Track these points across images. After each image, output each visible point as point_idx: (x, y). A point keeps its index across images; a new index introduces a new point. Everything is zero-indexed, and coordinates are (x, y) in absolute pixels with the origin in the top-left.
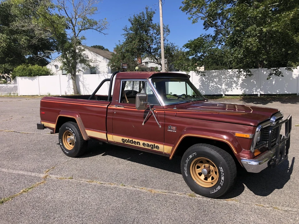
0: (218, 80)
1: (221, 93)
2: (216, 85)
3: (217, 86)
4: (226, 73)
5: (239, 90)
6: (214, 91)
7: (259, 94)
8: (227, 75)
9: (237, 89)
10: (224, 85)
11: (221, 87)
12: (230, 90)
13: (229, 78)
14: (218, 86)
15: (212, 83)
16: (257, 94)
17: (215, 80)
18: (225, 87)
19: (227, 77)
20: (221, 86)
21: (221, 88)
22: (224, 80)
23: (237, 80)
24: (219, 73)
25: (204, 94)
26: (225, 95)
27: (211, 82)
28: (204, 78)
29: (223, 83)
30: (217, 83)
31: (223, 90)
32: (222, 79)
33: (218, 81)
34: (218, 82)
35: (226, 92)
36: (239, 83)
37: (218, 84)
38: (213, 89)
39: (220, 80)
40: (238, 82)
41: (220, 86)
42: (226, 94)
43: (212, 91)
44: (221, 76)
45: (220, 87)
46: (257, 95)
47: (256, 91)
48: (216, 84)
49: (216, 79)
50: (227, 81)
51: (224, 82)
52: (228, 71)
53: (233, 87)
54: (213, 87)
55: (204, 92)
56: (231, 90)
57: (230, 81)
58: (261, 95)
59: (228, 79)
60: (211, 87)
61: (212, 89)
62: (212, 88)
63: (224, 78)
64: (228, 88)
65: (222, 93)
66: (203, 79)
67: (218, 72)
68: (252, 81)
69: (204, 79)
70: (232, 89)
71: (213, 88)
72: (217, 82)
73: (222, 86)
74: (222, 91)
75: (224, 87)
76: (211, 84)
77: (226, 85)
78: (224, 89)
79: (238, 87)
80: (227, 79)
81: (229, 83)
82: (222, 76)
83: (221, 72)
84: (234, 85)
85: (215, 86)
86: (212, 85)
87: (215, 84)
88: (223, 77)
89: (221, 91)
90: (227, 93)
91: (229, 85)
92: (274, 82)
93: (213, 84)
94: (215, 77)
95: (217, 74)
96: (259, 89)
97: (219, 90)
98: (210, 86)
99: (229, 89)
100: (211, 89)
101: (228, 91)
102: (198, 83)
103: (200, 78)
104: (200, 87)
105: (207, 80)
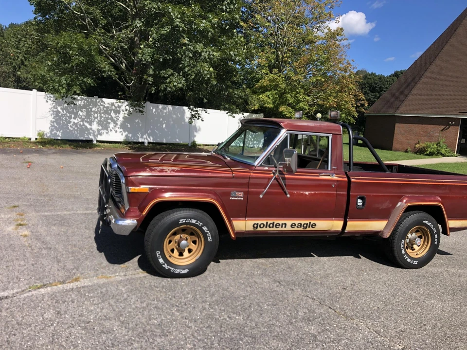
0: (85, 114)
2: (82, 123)
3: (84, 125)
4: (99, 104)
5: (119, 134)
6: (78, 133)
7: (146, 141)
8: (100, 108)
9: (116, 131)
10: (95, 123)
12: (105, 133)
13: (103, 113)
14: (86, 124)
15: (75, 118)
16: (143, 141)
17: (80, 113)
18: (98, 127)
20: (90, 125)
21: (91, 129)
22: (95, 115)
23: (115, 117)
24: (88, 101)
25: (59, 138)
26: (98, 141)
27: (73, 116)
28: (59, 108)
29: (95, 119)
30: (84, 119)
31: (94, 132)
32: (93, 113)
33: (85, 116)
34: (85, 118)
35: (99, 136)
36: (119, 123)
37: (86, 122)
38: (76, 128)
39: (88, 115)
40: (117, 121)
42: (98, 139)
43: (75, 132)
44: (91, 107)
45: (89, 127)
46: (143, 143)
47: (142, 137)
48: (83, 120)
49: (82, 111)
50: (101, 117)
51: (95, 118)
52: (102, 101)
53: (109, 129)
56: (107, 133)
57: (104, 118)
58: (149, 143)
59: (102, 115)
60: (73, 125)
62: (74, 127)
63: (95, 112)
65: (91, 137)
66: (58, 110)
67: (85, 100)
68: (137, 121)
69: (61, 111)
70: (107, 130)
71: (75, 127)
72: (83, 117)
74: (92, 134)
75: (95, 126)
76: (72, 120)
77: (99, 123)
78: (96, 130)
79: (117, 129)
81: (104, 121)
82: (91, 109)
83: (91, 100)
84: (112, 125)
85: (80, 125)
86: (74, 122)
87: (80, 120)
88: (93, 109)
89: (90, 134)
90: (100, 138)
91: (104, 125)
92: (164, 126)
93: (76, 121)
94: (81, 108)
95: (84, 102)
96: (146, 135)
97: (87, 132)
98: (71, 124)
99: (102, 131)
100: (72, 129)
101: (101, 135)
102: (48, 116)
103: (52, 106)
104: (51, 125)
105: (65, 111)
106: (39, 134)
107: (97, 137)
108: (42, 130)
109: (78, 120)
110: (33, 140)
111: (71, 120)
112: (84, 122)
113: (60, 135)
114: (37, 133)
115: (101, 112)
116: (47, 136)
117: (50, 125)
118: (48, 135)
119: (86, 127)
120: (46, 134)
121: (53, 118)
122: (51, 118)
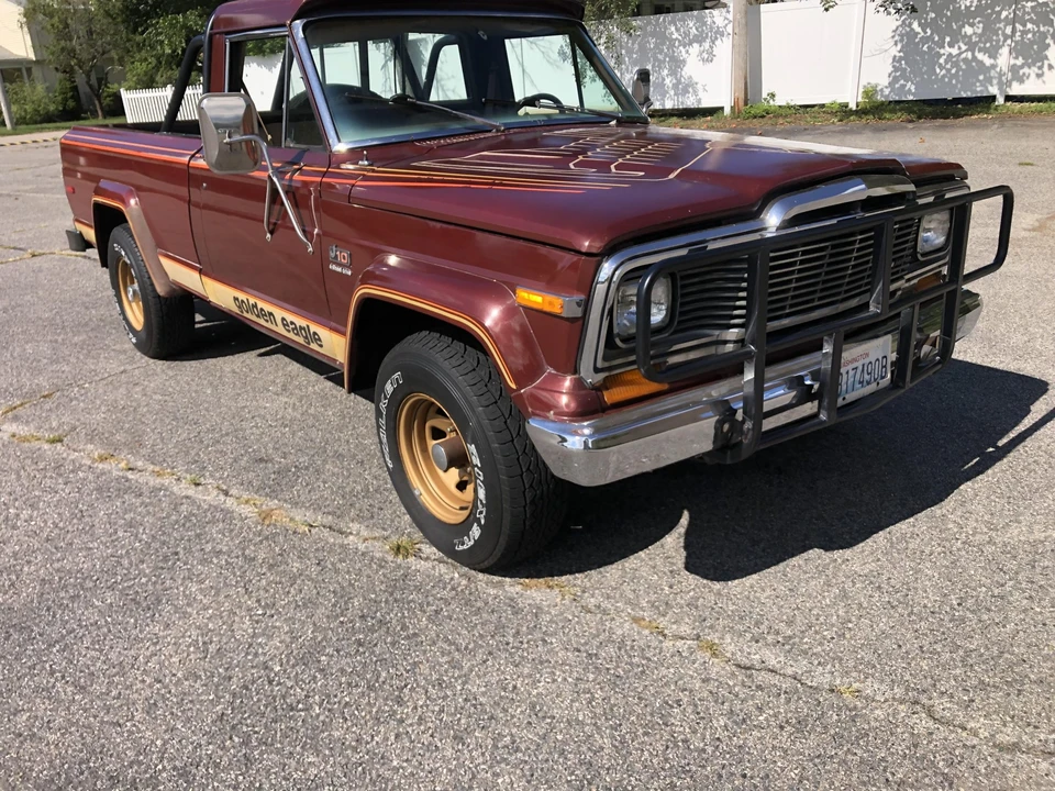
0: (980, 31)
1: (990, 88)
2: (970, 55)
3: (974, 57)
6: (957, 81)
10: (1005, 51)
11: (992, 61)
12: (1033, 76)
13: (1031, 21)
14: (980, 56)
15: (951, 45)
17: (968, 30)
18: (1012, 62)
19: (1025, 13)
20: (993, 54)
21: (994, 66)
22: (1009, 30)
25: (911, 98)
26: (1008, 98)
27: (948, 39)
28: (915, 26)
29: (1005, 41)
30: (976, 43)
31: (1001, 74)
32: (1002, 25)
33: (980, 36)
34: (980, 41)
35: (1015, 85)
37: (980, 51)
38: (953, 71)
39: (990, 30)
41: (990, 57)
42: (1011, 93)
43: (950, 81)
44: (998, 9)
45: (988, 61)
48: (972, 47)
49: (972, 25)
50: (1024, 33)
51: (1006, 37)
53: (1046, 62)
54: (956, 64)
55: (913, 88)
56: (1039, 76)
57: (1034, 34)
59: (1029, 26)
60: (946, 62)
61: (949, 71)
62: (948, 66)
63: (1007, 22)
64: (1022, 67)
65: (994, 90)
66: (912, 30)
69: (918, 29)
70: (1040, 68)
71: (952, 67)
72: (974, 39)
73: (995, 58)
74: (995, 82)
75: (1004, 59)
76: (946, 50)
77: (1018, 50)
78: (1005, 69)
80: (1025, 26)
81: (1032, 43)
82: (1000, 13)
85: (965, 60)
86: (950, 54)
87: (964, 48)
88: (1004, 14)
89: (989, 80)
90: (1016, 90)
91: (1032, 53)
93: (955, 51)
94: (969, 15)
97: (981, 77)
98: (942, 61)
99: (1026, 70)
100: (944, 72)
101: (1021, 80)
102: (886, 47)
103: (900, 23)
104: (893, 66)
105: (929, 31)
106: (866, 93)
107: (1010, 86)
108: (873, 82)
109: (960, 48)
110: (853, 106)
111: (942, 51)
112: (977, 54)
113: (911, 91)
114: (861, 90)
115: (1027, 17)
116: (882, 96)
117: (891, 69)
118: (887, 91)
119: (981, 63)
120: (882, 90)
121: (899, 52)
122: (895, 51)
